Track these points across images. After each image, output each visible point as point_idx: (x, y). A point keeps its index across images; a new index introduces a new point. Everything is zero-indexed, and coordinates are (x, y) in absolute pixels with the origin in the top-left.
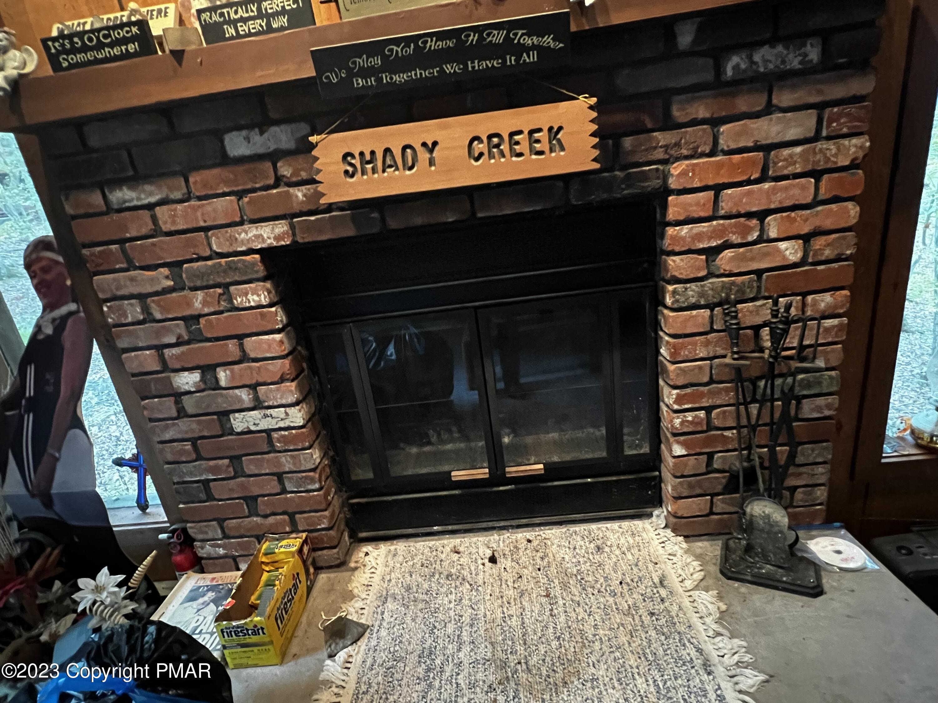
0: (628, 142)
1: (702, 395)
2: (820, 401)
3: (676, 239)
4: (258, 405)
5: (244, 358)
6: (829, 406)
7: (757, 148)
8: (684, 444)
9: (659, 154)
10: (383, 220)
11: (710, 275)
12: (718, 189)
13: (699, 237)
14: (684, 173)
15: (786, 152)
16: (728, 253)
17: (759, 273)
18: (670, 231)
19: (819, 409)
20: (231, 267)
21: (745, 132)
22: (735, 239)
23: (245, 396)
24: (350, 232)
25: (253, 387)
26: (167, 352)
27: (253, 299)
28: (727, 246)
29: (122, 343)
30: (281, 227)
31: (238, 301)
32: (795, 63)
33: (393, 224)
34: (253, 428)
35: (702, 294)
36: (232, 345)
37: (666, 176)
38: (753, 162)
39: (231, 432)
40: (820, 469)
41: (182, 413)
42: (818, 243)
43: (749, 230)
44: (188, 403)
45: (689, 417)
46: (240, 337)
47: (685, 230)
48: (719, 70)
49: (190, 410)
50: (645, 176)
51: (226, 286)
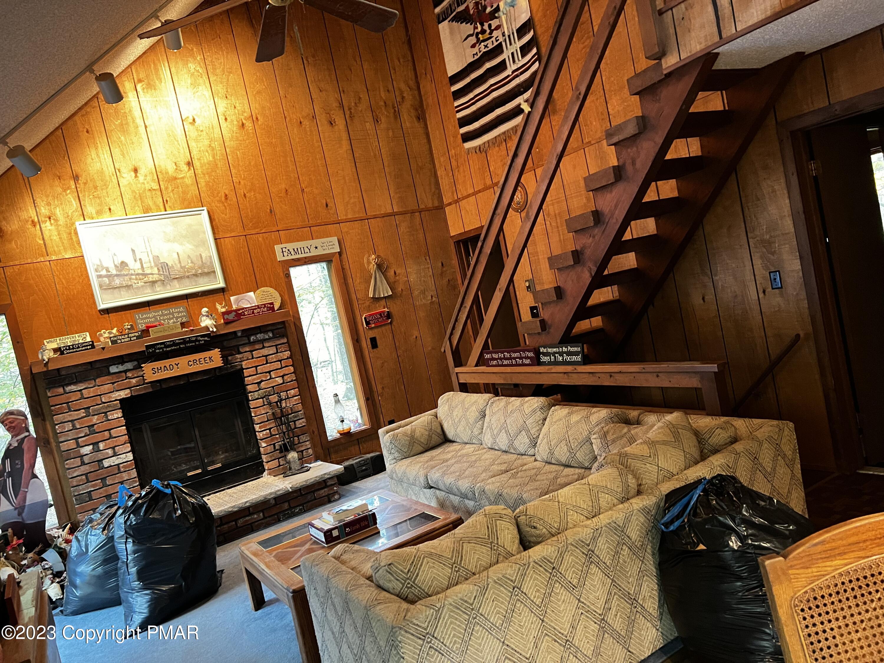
0: (230, 358)
1: (266, 425)
2: (301, 421)
3: (248, 381)
4: (115, 455)
5: (111, 437)
6: (303, 422)
7: (263, 356)
8: (265, 442)
9: (239, 360)
10: (161, 385)
11: (260, 390)
12: (256, 367)
13: (254, 379)
14: (246, 364)
15: (271, 356)
16: (263, 383)
17: (273, 387)
18: (246, 379)
19: (301, 424)
20: (108, 406)
21: (259, 353)
22: (264, 379)
23: (110, 452)
24: (151, 390)
25: (113, 448)
26: (80, 440)
27: (116, 416)
28: (262, 381)
29: (61, 440)
30: (128, 391)
31: (110, 417)
32: (267, 337)
33: (164, 386)
34: (112, 464)
35: (259, 395)
36: (106, 433)
37: (242, 365)
38: (263, 360)
39: (103, 468)
40: (308, 443)
41: (83, 463)
42: (285, 377)
43: (267, 376)
44: (86, 459)
45: (264, 432)
46: (109, 430)
47: (250, 378)
48: (249, 340)
49: (86, 462)
50: (236, 366)
51: (105, 413)
